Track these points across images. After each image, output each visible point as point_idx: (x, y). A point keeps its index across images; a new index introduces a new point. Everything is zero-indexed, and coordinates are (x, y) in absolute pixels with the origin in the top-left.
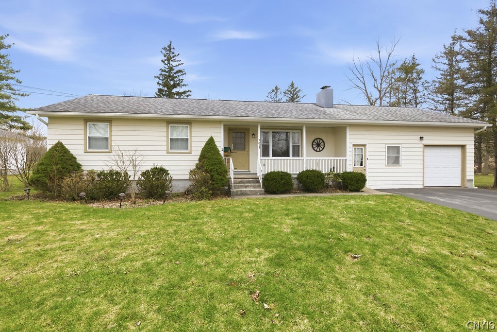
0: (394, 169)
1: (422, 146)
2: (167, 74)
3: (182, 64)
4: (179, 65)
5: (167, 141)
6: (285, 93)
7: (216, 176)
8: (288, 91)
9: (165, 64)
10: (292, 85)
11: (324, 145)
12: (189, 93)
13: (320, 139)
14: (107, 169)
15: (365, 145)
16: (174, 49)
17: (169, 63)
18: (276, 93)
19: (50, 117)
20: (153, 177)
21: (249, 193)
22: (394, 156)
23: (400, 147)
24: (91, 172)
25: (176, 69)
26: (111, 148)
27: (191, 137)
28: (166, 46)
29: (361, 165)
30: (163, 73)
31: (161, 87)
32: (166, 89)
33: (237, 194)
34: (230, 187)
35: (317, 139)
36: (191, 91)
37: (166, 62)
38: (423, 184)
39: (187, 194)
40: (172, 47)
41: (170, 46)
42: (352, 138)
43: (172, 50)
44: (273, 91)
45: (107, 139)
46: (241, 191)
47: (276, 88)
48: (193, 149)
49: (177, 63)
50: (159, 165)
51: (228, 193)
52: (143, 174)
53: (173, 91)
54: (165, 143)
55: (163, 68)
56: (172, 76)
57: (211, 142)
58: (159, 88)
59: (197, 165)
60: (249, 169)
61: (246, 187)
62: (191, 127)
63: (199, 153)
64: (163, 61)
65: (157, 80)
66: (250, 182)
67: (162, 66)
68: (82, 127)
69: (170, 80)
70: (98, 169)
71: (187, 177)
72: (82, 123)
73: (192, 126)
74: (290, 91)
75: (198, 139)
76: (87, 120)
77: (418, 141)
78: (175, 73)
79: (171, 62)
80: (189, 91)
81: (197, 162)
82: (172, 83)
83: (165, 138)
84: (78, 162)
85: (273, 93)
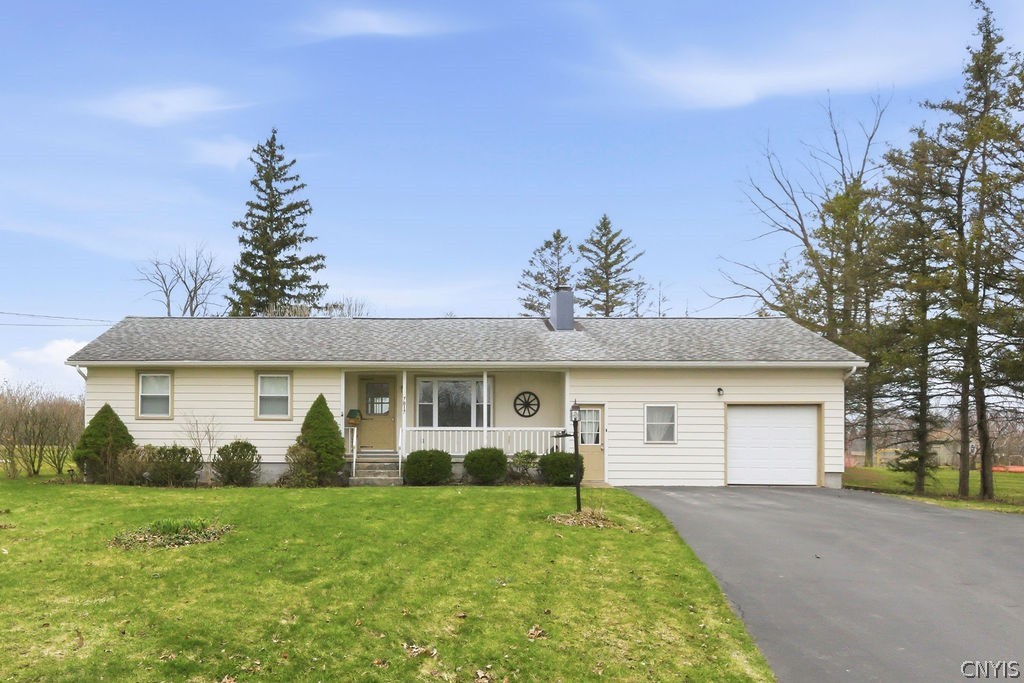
0: (663, 450)
1: (722, 406)
2: (265, 214)
3: (303, 186)
4: (295, 188)
5: (256, 401)
6: (582, 248)
7: (324, 455)
8: (592, 241)
9: (261, 190)
10: (605, 225)
11: (538, 405)
12: (320, 262)
13: (531, 393)
14: (169, 445)
15: (603, 405)
16: (282, 148)
17: (269, 186)
18: (557, 249)
19: (90, 368)
20: (234, 455)
21: (378, 483)
22: (662, 426)
23: (673, 408)
24: (149, 448)
25: (286, 201)
26: (173, 413)
27: (292, 393)
28: (263, 143)
29: (597, 441)
30: (256, 212)
31: (250, 249)
32: (261, 253)
33: (358, 484)
34: (349, 474)
35: (523, 394)
36: (323, 258)
37: (263, 184)
38: (726, 479)
39: (284, 481)
40: (278, 143)
41: (271, 143)
42: (575, 391)
43: (278, 152)
44: (548, 244)
45: (166, 398)
46: (365, 480)
47: (557, 236)
48: (295, 413)
49: (290, 185)
50: (243, 438)
51: (344, 483)
52: (220, 452)
53: (277, 258)
54: (252, 405)
55: (256, 201)
56: (278, 219)
57: (320, 403)
58: (245, 251)
59: (298, 439)
60: (395, 447)
61: (376, 474)
62: (292, 378)
63: (302, 420)
64: (254, 183)
65: (240, 231)
66: (385, 468)
67: (253, 195)
68: (133, 382)
69: (272, 231)
70: (158, 444)
71: (282, 459)
72: (134, 374)
73: (295, 376)
74: (597, 243)
75: (302, 397)
76: (139, 370)
77: (715, 398)
78: (285, 211)
79: (275, 184)
80: (319, 257)
81: (300, 434)
82: (276, 236)
83: (252, 397)
84: (130, 433)
85: (548, 252)
